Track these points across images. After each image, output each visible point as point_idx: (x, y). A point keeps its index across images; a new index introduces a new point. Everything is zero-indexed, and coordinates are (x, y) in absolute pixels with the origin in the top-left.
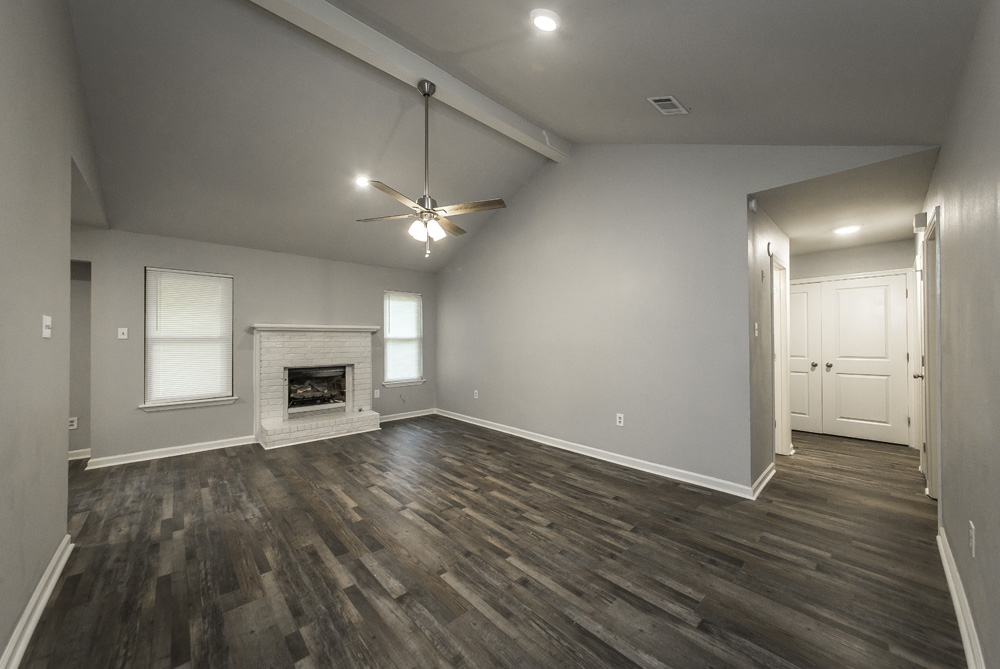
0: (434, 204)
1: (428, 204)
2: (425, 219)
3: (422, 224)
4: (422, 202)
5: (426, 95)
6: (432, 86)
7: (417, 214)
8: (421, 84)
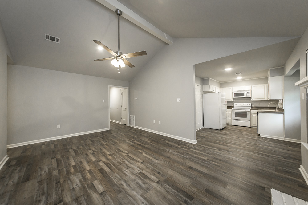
0: (121, 54)
1: (119, 54)
2: (118, 59)
3: (117, 60)
4: (117, 53)
5: (119, 15)
6: (121, 12)
7: (115, 57)
8: (117, 10)
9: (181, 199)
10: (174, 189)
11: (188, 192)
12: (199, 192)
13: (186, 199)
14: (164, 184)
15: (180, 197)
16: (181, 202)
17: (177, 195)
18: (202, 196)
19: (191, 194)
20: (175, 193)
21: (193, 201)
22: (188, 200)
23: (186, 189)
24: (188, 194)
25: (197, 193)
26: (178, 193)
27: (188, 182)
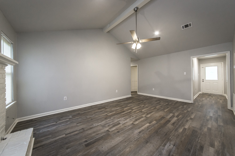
9: (89, 139)
10: (99, 138)
11: (92, 145)
12: (89, 152)
13: (88, 142)
14: (105, 134)
15: (91, 139)
16: (87, 139)
17: (94, 138)
18: (84, 153)
19: (90, 147)
20: (95, 138)
21: (84, 145)
22: (86, 143)
23: (96, 145)
24: (91, 144)
25: (89, 151)
26: (94, 139)
27: (102, 149)
